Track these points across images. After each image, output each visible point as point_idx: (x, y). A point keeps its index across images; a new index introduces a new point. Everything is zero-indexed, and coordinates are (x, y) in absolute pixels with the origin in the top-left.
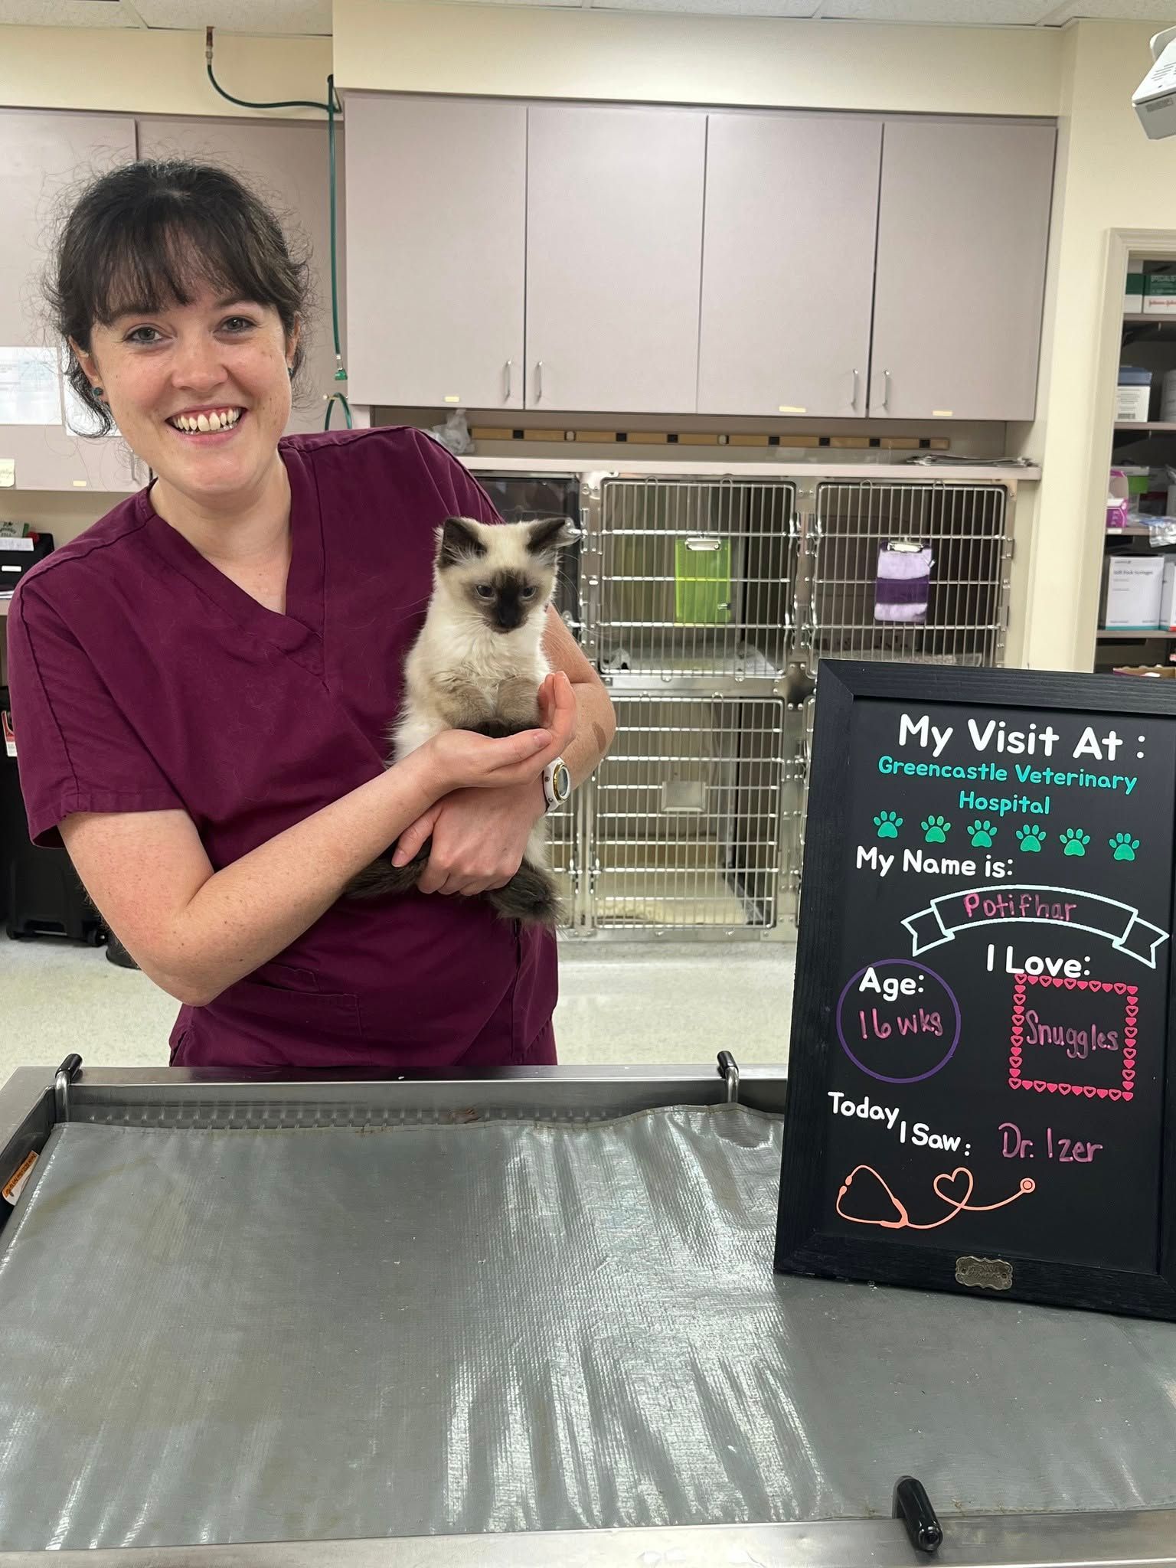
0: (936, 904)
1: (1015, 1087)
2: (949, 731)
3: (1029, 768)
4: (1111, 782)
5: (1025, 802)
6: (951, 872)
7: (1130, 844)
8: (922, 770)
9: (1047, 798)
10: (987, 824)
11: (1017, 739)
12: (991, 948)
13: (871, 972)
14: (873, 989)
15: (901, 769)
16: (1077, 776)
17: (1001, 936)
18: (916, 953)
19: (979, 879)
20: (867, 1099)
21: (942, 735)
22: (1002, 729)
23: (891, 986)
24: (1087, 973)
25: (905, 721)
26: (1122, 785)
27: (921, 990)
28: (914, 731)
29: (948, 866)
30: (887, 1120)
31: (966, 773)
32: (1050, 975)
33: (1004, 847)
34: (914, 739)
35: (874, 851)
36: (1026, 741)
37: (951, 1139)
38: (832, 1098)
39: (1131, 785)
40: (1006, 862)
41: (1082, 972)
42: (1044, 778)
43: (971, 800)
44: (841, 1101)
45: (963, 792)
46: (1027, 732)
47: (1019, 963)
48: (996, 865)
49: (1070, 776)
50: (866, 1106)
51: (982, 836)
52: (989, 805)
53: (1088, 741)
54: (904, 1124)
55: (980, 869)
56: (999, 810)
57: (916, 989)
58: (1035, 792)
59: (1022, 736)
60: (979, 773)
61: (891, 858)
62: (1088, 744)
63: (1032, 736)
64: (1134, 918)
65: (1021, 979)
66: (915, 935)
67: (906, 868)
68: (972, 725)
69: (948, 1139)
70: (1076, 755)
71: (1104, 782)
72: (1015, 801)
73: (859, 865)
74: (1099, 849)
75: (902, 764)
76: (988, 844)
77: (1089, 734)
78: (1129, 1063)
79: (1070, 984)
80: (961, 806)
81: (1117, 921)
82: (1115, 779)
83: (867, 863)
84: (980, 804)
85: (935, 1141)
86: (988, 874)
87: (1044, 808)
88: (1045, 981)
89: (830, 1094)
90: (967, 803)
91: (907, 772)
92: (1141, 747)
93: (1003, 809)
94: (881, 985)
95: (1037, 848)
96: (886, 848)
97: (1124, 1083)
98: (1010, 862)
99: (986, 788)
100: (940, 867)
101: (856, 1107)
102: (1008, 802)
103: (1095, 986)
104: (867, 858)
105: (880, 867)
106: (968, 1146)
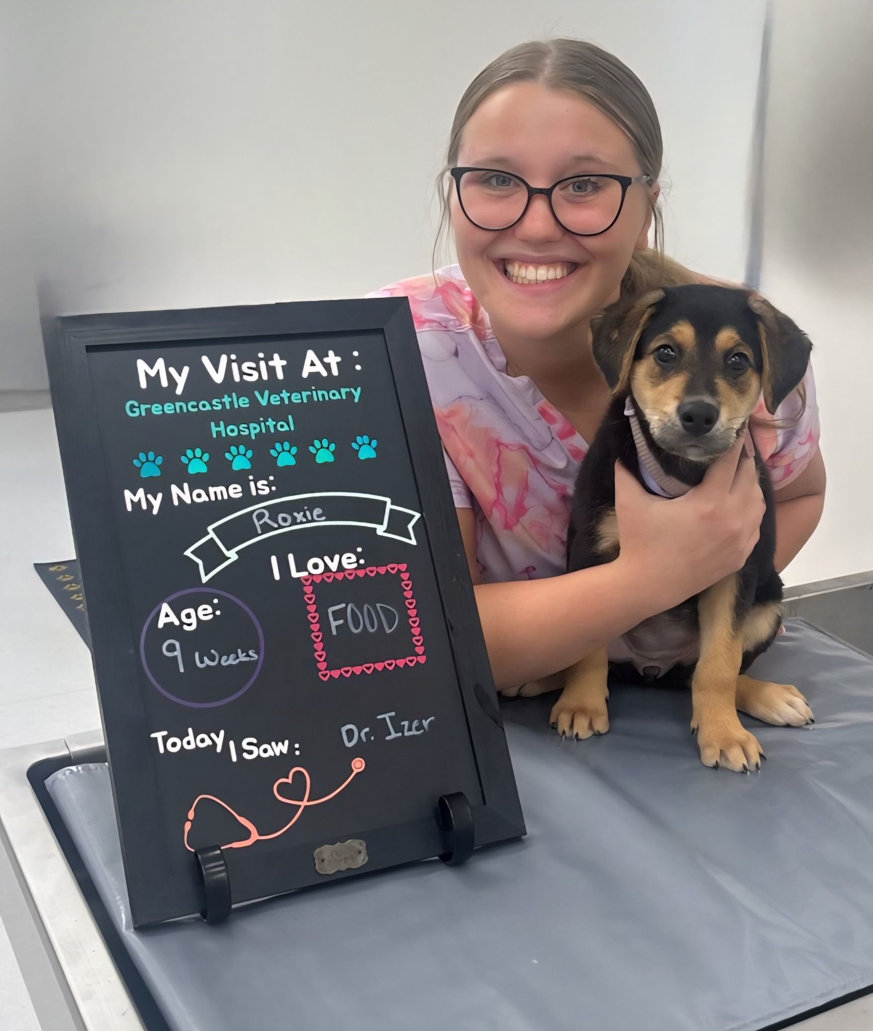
0: (214, 530)
1: (325, 679)
2: (186, 370)
3: (266, 393)
4: (340, 394)
5: (271, 423)
6: (220, 498)
7: (370, 444)
8: (169, 408)
10: (242, 449)
11: (249, 368)
12: (274, 559)
13: (165, 608)
14: (172, 623)
15: (148, 411)
16: (309, 393)
17: (280, 546)
18: (205, 579)
19: (248, 499)
20: (190, 730)
21: (180, 375)
22: (234, 361)
24: (362, 562)
25: (142, 365)
26: (350, 395)
27: (218, 613)
28: (152, 373)
29: (215, 493)
30: (214, 744)
31: (212, 405)
32: (331, 571)
33: (264, 465)
34: (154, 381)
35: (141, 492)
36: (257, 369)
37: (280, 744)
38: (156, 739)
39: (357, 394)
40: (267, 479)
41: (357, 562)
42: (282, 399)
43: (222, 428)
44: (165, 739)
45: (213, 424)
46: (257, 361)
48: (259, 484)
49: (305, 394)
50: (191, 737)
51: (240, 460)
52: (239, 431)
53: (312, 362)
54: (232, 744)
55: (246, 490)
56: (250, 434)
57: (214, 613)
58: (278, 413)
59: (253, 365)
60: (223, 404)
61: (160, 496)
62: (313, 364)
63: (262, 364)
64: (389, 506)
65: (307, 580)
66: (200, 562)
67: (176, 503)
68: (205, 360)
69: (277, 744)
70: (305, 375)
71: (334, 395)
72: (262, 424)
73: (129, 508)
74: (345, 454)
75: (149, 406)
76: (247, 465)
77: (311, 355)
78: (416, 631)
79: (350, 575)
80: (214, 436)
81: (374, 512)
82: (343, 391)
83: (136, 505)
84: (232, 431)
85: (265, 751)
86: (254, 493)
87: (288, 425)
88: (329, 577)
89: (153, 735)
90: (218, 433)
91: (155, 413)
92: (357, 361)
93: (253, 432)
94: (179, 617)
95: (292, 462)
96: (152, 487)
97: (417, 649)
98: (271, 478)
99: (233, 416)
100: (208, 495)
101: (182, 741)
102: (256, 425)
103: (371, 571)
104: (136, 500)
105: (150, 506)
106: (297, 746)
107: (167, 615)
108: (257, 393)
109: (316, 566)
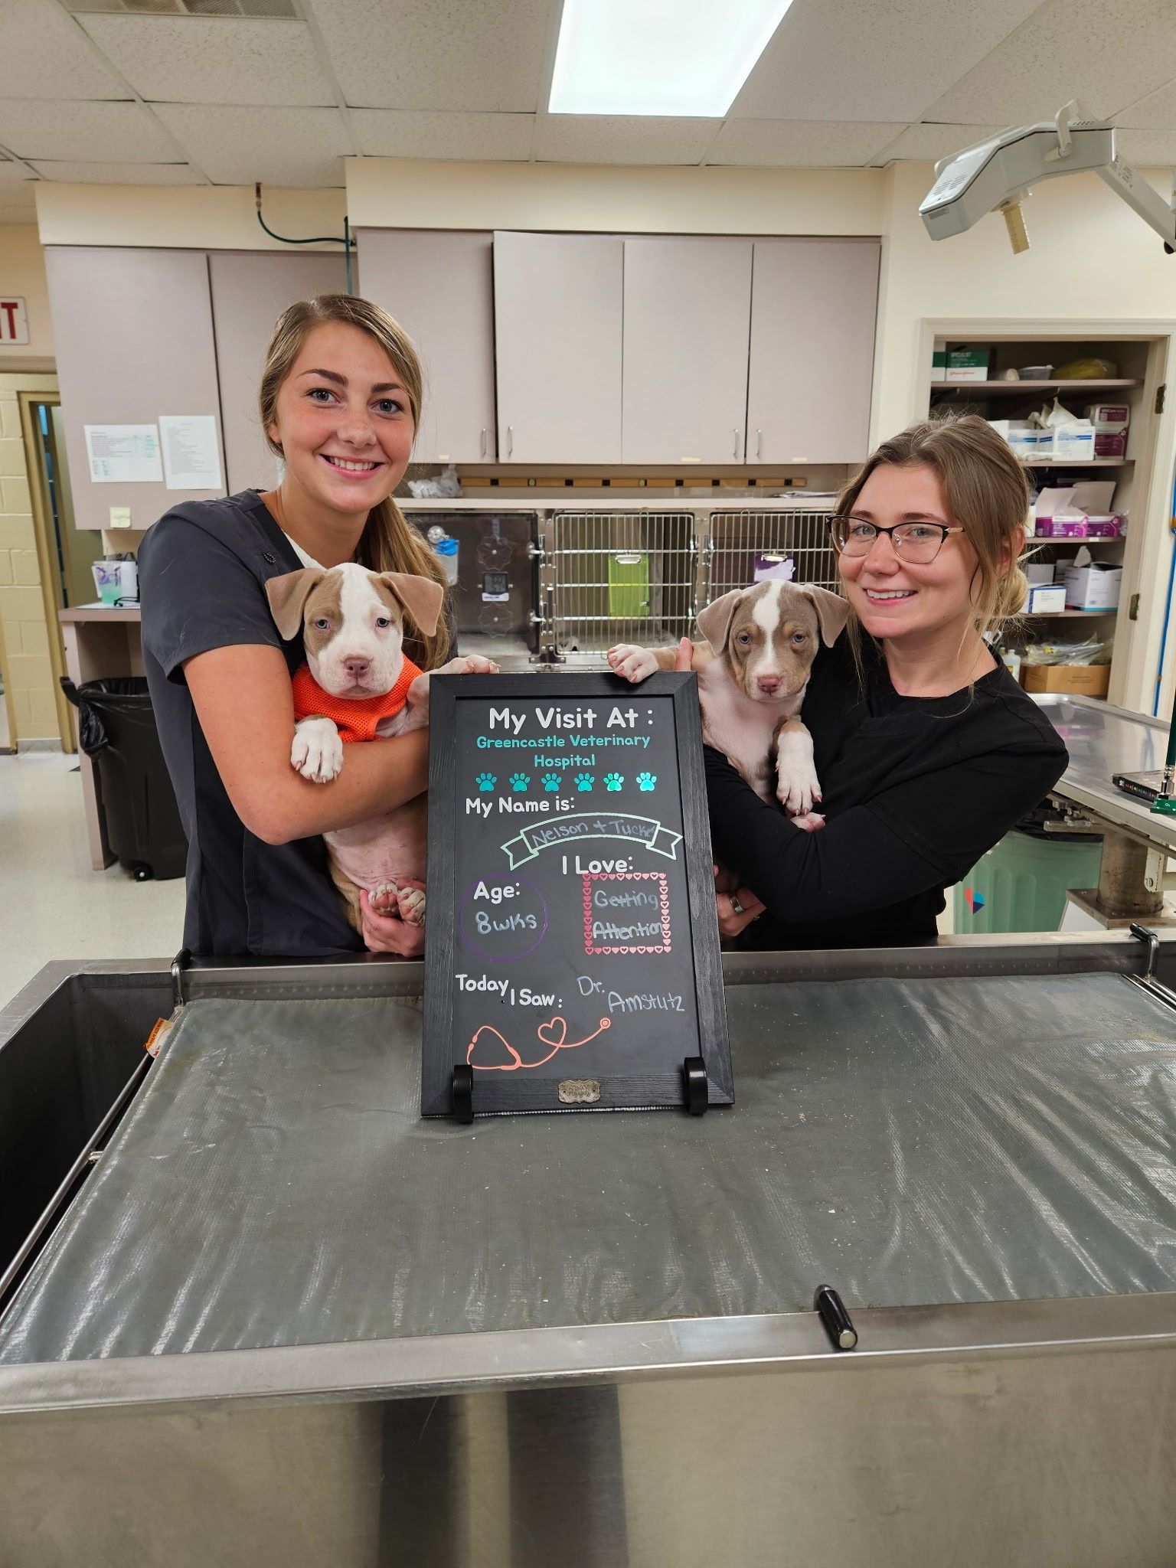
0: (525, 833)
1: (590, 954)
2: (523, 717)
3: (578, 736)
4: (634, 741)
5: (578, 759)
6: (532, 810)
7: (650, 779)
8: (507, 744)
10: (554, 776)
11: (569, 718)
12: (565, 858)
13: (481, 885)
14: (484, 897)
15: (493, 744)
16: (610, 739)
17: (570, 850)
18: (512, 868)
19: (552, 812)
20: (484, 976)
21: (519, 720)
22: (558, 713)
23: (496, 893)
24: (631, 868)
25: (493, 712)
26: (641, 742)
27: (518, 893)
28: (499, 718)
29: (530, 806)
30: (500, 989)
31: (537, 743)
32: (606, 872)
33: (568, 789)
34: (499, 724)
35: (478, 801)
36: (575, 720)
37: (548, 997)
38: (459, 979)
39: (646, 742)
40: (569, 800)
41: (628, 867)
42: (589, 742)
43: (542, 760)
44: (465, 980)
45: (536, 757)
46: (575, 713)
47: (584, 867)
48: (563, 802)
49: (606, 739)
50: (484, 982)
51: (552, 784)
52: (554, 763)
53: (616, 717)
54: (513, 991)
55: (552, 806)
56: (562, 766)
57: (515, 893)
58: (585, 752)
59: (572, 716)
60: (546, 743)
61: (491, 805)
62: (616, 718)
63: (579, 716)
64: (659, 828)
65: (587, 877)
66: (511, 855)
67: (501, 811)
68: (538, 711)
69: (546, 997)
70: (609, 725)
71: (628, 741)
72: (572, 759)
73: (468, 812)
75: (494, 741)
76: (556, 788)
77: (616, 711)
78: (666, 926)
79: (621, 877)
80: (536, 766)
81: (647, 831)
82: (636, 739)
83: (474, 810)
84: (549, 762)
85: (536, 1000)
86: (558, 809)
87: (591, 762)
88: (604, 877)
89: (458, 976)
90: (539, 763)
91: (497, 746)
92: (651, 717)
93: (564, 765)
94: (490, 893)
95: (589, 788)
96: (486, 797)
97: (664, 941)
98: (572, 799)
99: (551, 752)
100: (525, 807)
101: (477, 984)
102: (567, 760)
103: (637, 876)
104: (473, 806)
105: (483, 811)
106: (560, 1001)
107: (481, 891)
108: (571, 736)
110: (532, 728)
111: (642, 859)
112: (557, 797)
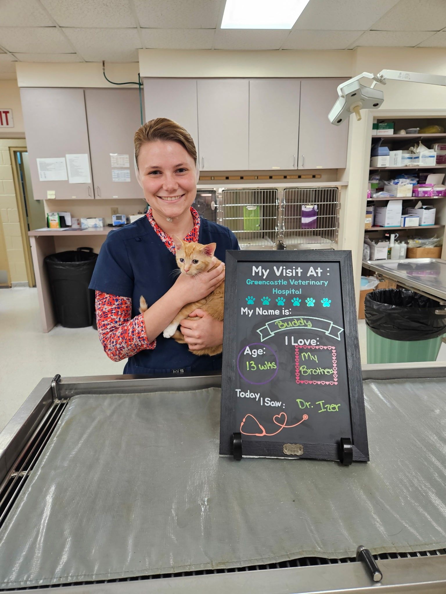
0: (268, 324)
1: (298, 383)
2: (268, 270)
3: (294, 280)
4: (320, 283)
5: (293, 291)
6: (272, 314)
7: (328, 301)
8: (260, 283)
9: (300, 289)
10: (282, 298)
11: (289, 271)
12: (286, 337)
13: (248, 348)
14: (249, 354)
15: (253, 283)
16: (309, 282)
17: (289, 333)
18: (262, 341)
20: (249, 391)
21: (266, 272)
22: (284, 269)
23: (255, 352)
25: (254, 268)
26: (324, 284)
27: (264, 353)
28: (257, 271)
29: (270, 312)
30: (256, 397)
31: (274, 283)
32: (306, 345)
33: (288, 305)
34: (257, 273)
35: (247, 309)
36: (292, 272)
37: (278, 402)
39: (326, 283)
41: (316, 343)
42: (299, 283)
43: (276, 291)
44: (240, 392)
45: (274, 289)
46: (292, 269)
47: (296, 342)
48: (286, 311)
49: (307, 282)
50: (248, 393)
51: (281, 302)
52: (282, 292)
54: (262, 398)
55: (281, 312)
56: (286, 294)
57: (263, 352)
58: (297, 287)
59: (291, 271)
60: (278, 283)
61: (252, 311)
62: (312, 272)
63: (294, 270)
64: (332, 325)
65: (297, 347)
66: (261, 335)
67: (257, 314)
68: (275, 268)
70: (308, 275)
72: (290, 291)
73: (242, 314)
75: (254, 281)
76: (283, 304)
77: (312, 269)
78: (335, 372)
79: (313, 347)
80: (274, 293)
81: (326, 326)
82: (321, 282)
83: (244, 313)
84: (280, 292)
85: (273, 404)
86: (283, 314)
87: (299, 292)
89: (236, 390)
90: (275, 292)
91: (255, 284)
92: (328, 272)
93: (287, 293)
94: (251, 352)
95: (299, 305)
96: (250, 308)
97: (334, 379)
98: (290, 309)
99: (281, 287)
100: (268, 312)
101: (245, 394)
102: (288, 291)
103: (321, 347)
104: (244, 311)
105: (249, 314)
106: (284, 405)
108: (290, 280)
109: (301, 342)
110: (272, 276)
111: (323, 339)
112: (283, 308)
